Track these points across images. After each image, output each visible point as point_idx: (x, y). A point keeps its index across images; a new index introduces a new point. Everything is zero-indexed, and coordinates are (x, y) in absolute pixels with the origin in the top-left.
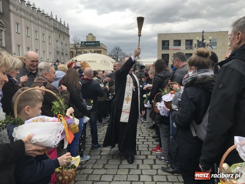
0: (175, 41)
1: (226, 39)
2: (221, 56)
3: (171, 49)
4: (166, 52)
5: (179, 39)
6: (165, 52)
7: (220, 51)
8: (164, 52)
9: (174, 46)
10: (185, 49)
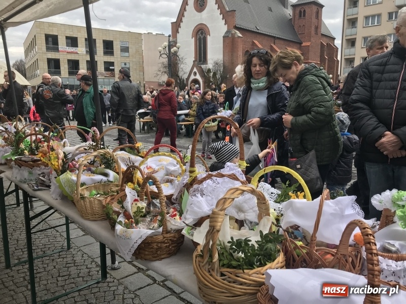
0: (67, 38)
1: (139, 45)
2: (135, 67)
3: (62, 51)
4: (54, 55)
5: (74, 36)
6: (52, 55)
7: (134, 60)
8: (50, 55)
9: (67, 46)
10: (85, 53)
